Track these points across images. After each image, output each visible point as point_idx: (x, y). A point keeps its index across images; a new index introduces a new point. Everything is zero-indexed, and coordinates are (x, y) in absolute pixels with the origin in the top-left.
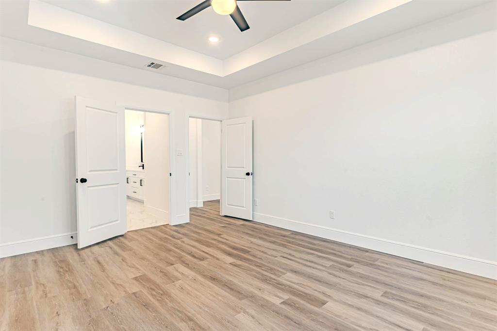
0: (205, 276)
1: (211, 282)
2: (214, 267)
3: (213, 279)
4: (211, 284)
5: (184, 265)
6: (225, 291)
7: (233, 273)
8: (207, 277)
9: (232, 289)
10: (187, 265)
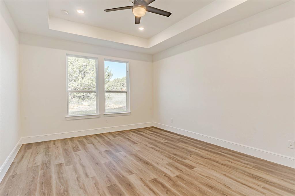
0: (151, 165)
1: (148, 161)
2: (145, 172)
3: (147, 163)
4: (148, 160)
5: (168, 176)
6: (142, 157)
7: (134, 166)
8: (150, 165)
9: (139, 158)
10: (166, 175)
